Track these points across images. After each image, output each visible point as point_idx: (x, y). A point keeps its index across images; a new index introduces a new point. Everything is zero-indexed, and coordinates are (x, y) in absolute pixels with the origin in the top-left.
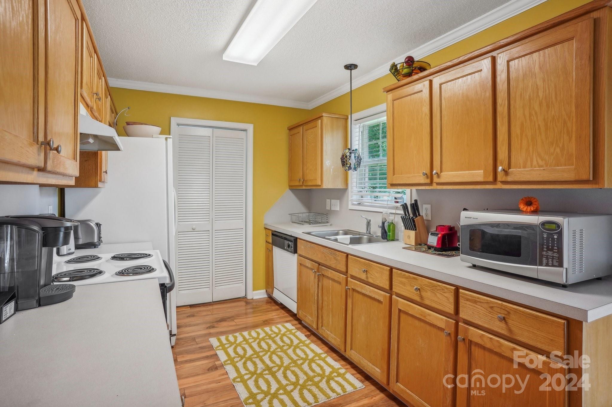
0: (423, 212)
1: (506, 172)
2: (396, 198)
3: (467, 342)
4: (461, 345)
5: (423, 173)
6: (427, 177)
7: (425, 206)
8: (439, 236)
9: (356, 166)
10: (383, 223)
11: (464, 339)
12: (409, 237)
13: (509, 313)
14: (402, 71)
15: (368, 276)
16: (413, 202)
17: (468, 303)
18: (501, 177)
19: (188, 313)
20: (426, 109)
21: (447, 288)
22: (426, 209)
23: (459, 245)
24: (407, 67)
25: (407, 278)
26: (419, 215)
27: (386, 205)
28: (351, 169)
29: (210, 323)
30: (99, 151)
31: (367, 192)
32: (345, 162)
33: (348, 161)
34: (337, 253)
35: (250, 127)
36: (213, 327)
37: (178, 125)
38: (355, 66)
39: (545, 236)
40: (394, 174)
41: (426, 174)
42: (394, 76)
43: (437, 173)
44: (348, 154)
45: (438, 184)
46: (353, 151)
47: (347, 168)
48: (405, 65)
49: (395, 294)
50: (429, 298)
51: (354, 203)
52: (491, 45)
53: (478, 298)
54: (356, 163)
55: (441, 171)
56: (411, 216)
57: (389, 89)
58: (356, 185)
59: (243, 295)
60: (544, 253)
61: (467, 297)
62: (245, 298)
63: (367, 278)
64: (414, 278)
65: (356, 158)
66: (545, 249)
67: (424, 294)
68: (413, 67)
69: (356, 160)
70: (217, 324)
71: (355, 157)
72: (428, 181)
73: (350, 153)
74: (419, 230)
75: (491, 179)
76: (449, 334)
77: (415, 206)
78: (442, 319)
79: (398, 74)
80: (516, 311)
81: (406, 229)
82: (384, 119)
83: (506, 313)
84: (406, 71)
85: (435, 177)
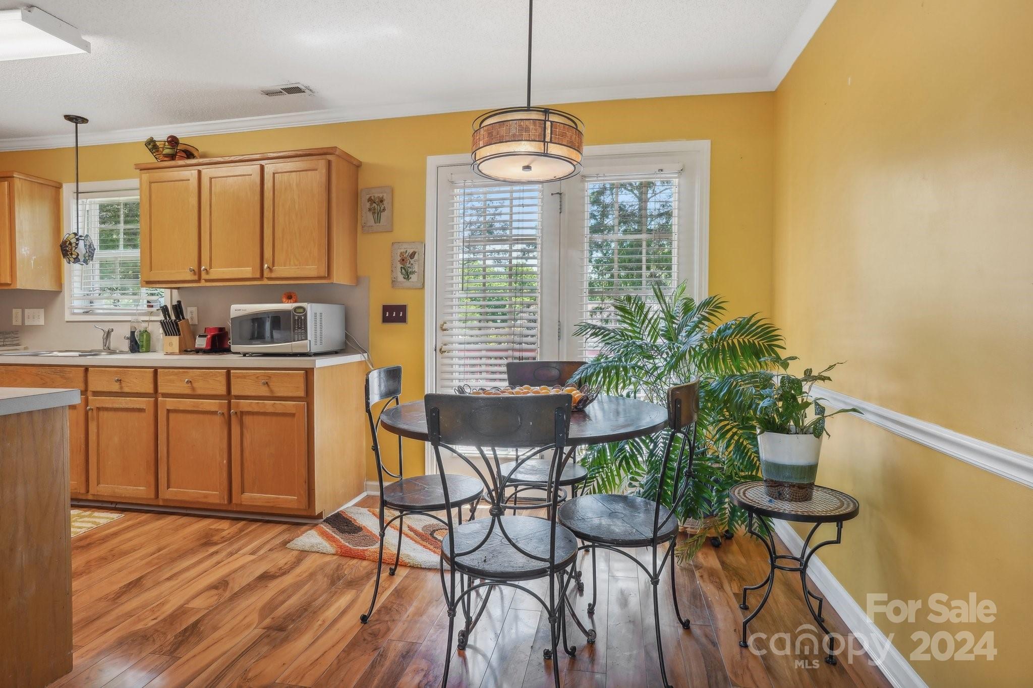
0: (187, 315)
1: (270, 269)
2: (148, 302)
3: (239, 414)
4: (233, 419)
5: (190, 269)
6: (195, 274)
7: (189, 309)
8: (209, 337)
9: (87, 258)
10: (133, 333)
11: (236, 413)
12: (171, 344)
13: (270, 377)
14: (163, 150)
15: (123, 385)
16: (175, 303)
17: (239, 380)
18: (266, 274)
20: (194, 201)
21: (219, 372)
22: (191, 312)
23: (230, 343)
24: (169, 147)
25: (176, 374)
26: (183, 318)
27: (135, 311)
28: (78, 260)
31: (99, 295)
32: (68, 251)
33: (73, 250)
34: (68, 369)
38: (84, 120)
39: (296, 318)
40: (151, 270)
41: (194, 270)
42: (152, 153)
43: (206, 270)
44: (73, 241)
45: (207, 281)
46: (81, 236)
47: (72, 259)
48: (167, 144)
49: (160, 395)
50: (202, 387)
51: (76, 311)
52: (260, 154)
53: (247, 373)
54: (87, 255)
55: (211, 268)
56: (173, 318)
57: (143, 167)
58: (81, 286)
60: (296, 331)
61: (238, 375)
63: (121, 388)
64: (184, 372)
65: (88, 247)
66: (297, 328)
67: (195, 385)
68: (177, 149)
69: (86, 249)
71: (85, 245)
72: (196, 278)
73: (77, 240)
74: (184, 335)
75: (258, 275)
76: (223, 413)
77: (178, 309)
78: (215, 403)
79: (158, 151)
80: (274, 374)
81: (166, 335)
82: (134, 197)
83: (268, 378)
84: (167, 151)
85: (203, 273)
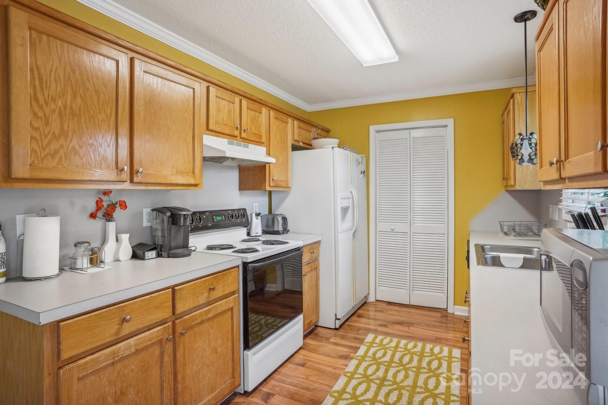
19: (380, 308)
28: (523, 161)
29: (386, 322)
30: (266, 165)
32: (514, 153)
33: (519, 151)
35: (450, 122)
36: (385, 326)
37: (378, 132)
44: (519, 141)
47: (518, 161)
55: (567, 157)
59: (444, 306)
62: (446, 310)
69: (533, 148)
70: (391, 325)
71: (530, 144)
73: (522, 140)
